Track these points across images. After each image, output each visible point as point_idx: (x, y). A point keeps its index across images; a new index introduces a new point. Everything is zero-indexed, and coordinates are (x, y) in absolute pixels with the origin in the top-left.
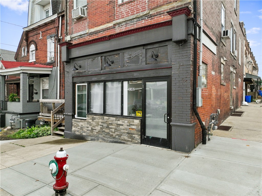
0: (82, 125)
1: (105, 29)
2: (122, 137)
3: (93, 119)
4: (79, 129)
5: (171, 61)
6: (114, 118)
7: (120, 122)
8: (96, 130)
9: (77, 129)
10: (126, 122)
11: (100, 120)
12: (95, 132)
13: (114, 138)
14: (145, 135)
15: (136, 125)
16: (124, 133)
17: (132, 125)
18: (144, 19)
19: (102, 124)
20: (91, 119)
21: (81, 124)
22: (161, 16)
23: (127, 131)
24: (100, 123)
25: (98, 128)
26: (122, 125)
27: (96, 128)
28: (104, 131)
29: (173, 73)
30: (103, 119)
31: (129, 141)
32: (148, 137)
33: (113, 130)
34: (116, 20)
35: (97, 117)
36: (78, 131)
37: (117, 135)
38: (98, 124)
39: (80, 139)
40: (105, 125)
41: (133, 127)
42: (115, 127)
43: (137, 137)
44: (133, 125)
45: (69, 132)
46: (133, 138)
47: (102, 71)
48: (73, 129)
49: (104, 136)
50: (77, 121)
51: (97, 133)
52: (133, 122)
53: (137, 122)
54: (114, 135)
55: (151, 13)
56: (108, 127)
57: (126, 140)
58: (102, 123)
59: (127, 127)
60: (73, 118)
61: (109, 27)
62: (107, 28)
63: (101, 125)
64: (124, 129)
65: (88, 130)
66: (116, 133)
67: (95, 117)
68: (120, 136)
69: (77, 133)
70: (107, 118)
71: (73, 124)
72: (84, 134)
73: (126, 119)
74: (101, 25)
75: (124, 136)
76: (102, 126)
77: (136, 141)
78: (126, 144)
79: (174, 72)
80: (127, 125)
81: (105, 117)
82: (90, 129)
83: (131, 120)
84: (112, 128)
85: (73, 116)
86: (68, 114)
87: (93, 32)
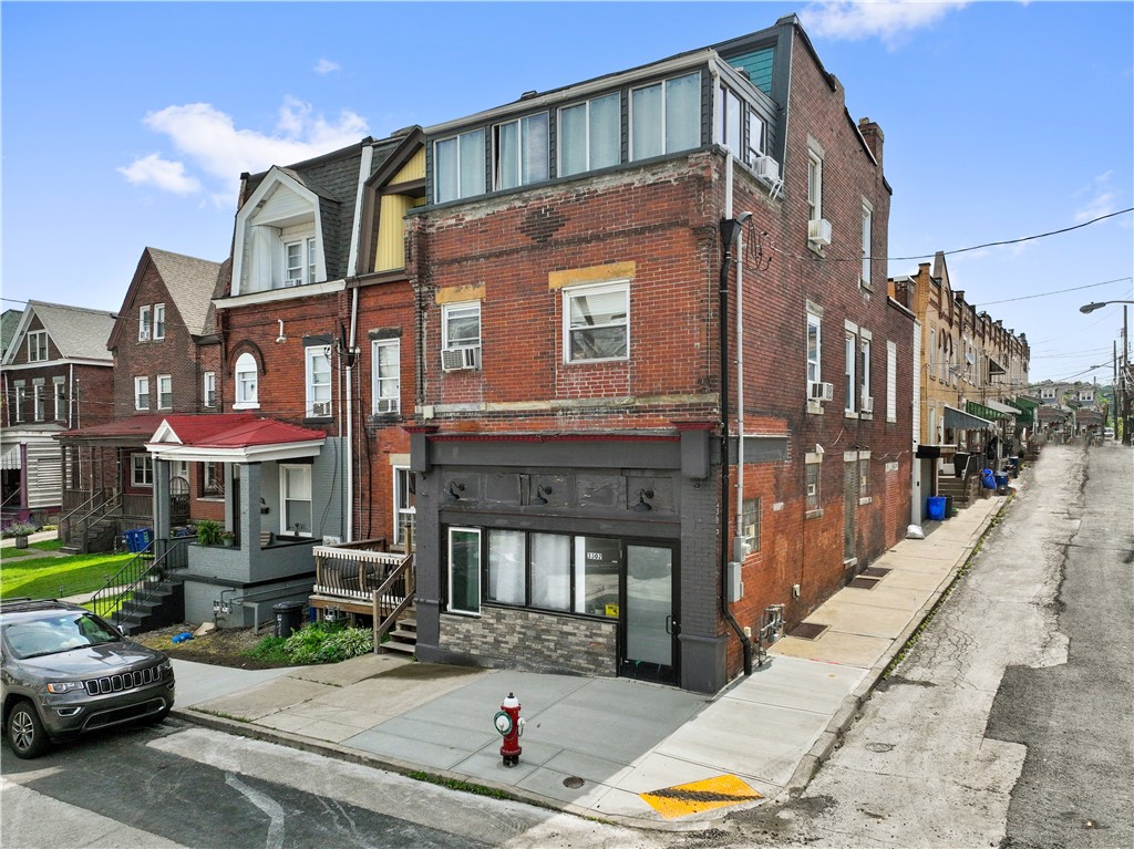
0: (468, 631)
1: (530, 411)
2: (574, 661)
3: (499, 618)
4: (459, 638)
5: (679, 511)
6: (555, 619)
7: (568, 628)
8: (507, 643)
9: (453, 640)
10: (583, 627)
11: (519, 621)
12: (505, 649)
13: (555, 662)
14: (625, 658)
15: (606, 636)
16: (579, 652)
17: (596, 635)
18: (622, 412)
19: (523, 630)
20: (492, 617)
21: (464, 627)
22: (658, 416)
23: (585, 649)
24: (518, 628)
25: (514, 639)
26: (574, 635)
27: (508, 638)
28: (529, 647)
29: (682, 534)
30: (527, 618)
31: (590, 670)
32: (632, 662)
33: (552, 645)
34: (559, 398)
35: (511, 612)
36: (456, 645)
37: (562, 656)
38: (512, 630)
39: (464, 664)
40: (531, 633)
41: (600, 640)
42: (555, 638)
43: (609, 661)
44: (600, 635)
45: (429, 646)
46: (599, 664)
47: (522, 508)
48: (443, 638)
49: (527, 659)
50: (454, 620)
51: (510, 649)
52: (600, 629)
53: (608, 629)
54: (554, 655)
55: (637, 404)
56: (538, 638)
57: (582, 669)
58: (522, 627)
59: (584, 639)
60: (440, 612)
61: (541, 411)
62: (536, 411)
63: (520, 633)
64: (577, 644)
65: (485, 643)
66: (559, 651)
67: (503, 612)
68: (568, 658)
69: (455, 649)
70: (536, 616)
71: (442, 626)
72: (473, 652)
73: (583, 622)
74: (520, 400)
75: (578, 658)
76: (524, 634)
77: (607, 671)
78: (585, 676)
79: (686, 535)
80: (586, 636)
81: (531, 615)
82: (490, 639)
83: (595, 624)
84: (548, 640)
85: (442, 608)
86: (428, 601)
87: (498, 412)
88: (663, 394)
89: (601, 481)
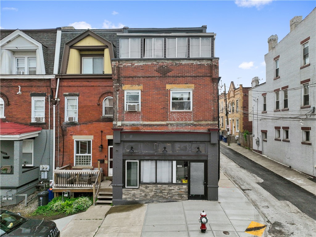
0: (134, 193)
1: (159, 124)
2: (174, 197)
3: (146, 188)
4: (130, 196)
5: (208, 152)
6: (167, 186)
7: (172, 188)
8: (149, 195)
9: (128, 197)
10: (177, 187)
11: (154, 188)
12: (149, 197)
13: (167, 199)
14: (190, 194)
15: (185, 189)
16: (175, 194)
17: (181, 189)
18: (190, 125)
19: (156, 190)
20: (144, 188)
21: (133, 192)
22: (201, 127)
23: (178, 193)
24: (154, 190)
25: (153, 193)
26: (174, 190)
27: (150, 194)
28: (158, 195)
29: (208, 158)
30: (157, 187)
31: (179, 199)
32: (192, 195)
33: (166, 194)
34: (169, 121)
35: (151, 185)
37: (169, 197)
38: (152, 191)
39: (134, 204)
40: (158, 191)
41: (182, 190)
42: (167, 191)
43: (186, 196)
44: (182, 189)
45: (119, 200)
46: (182, 197)
47: (156, 153)
48: (124, 197)
49: (157, 199)
50: (128, 190)
51: (151, 197)
52: (182, 187)
53: (185, 187)
54: (167, 197)
55: (195, 123)
56: (161, 192)
57: (176, 199)
58: (155, 189)
59: (177, 190)
60: (123, 188)
61: (163, 124)
62: (161, 124)
63: (154, 191)
64: (175, 192)
65: (141, 196)
66: (169, 195)
67: (148, 185)
68: (171, 197)
69: (129, 200)
70: (161, 186)
71: (123, 193)
72: (136, 199)
74: (156, 121)
75: (175, 196)
76: (156, 191)
77: (185, 199)
78: (178, 201)
80: (178, 190)
81: (158, 185)
82: (143, 194)
83: (181, 186)
84: (165, 192)
86: (118, 185)
87: (147, 124)
88: (203, 121)
89: (183, 145)
